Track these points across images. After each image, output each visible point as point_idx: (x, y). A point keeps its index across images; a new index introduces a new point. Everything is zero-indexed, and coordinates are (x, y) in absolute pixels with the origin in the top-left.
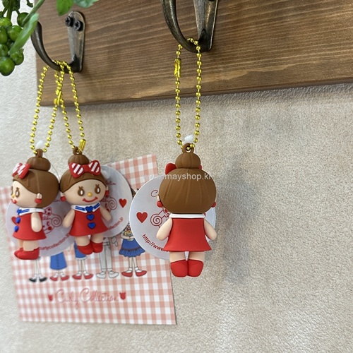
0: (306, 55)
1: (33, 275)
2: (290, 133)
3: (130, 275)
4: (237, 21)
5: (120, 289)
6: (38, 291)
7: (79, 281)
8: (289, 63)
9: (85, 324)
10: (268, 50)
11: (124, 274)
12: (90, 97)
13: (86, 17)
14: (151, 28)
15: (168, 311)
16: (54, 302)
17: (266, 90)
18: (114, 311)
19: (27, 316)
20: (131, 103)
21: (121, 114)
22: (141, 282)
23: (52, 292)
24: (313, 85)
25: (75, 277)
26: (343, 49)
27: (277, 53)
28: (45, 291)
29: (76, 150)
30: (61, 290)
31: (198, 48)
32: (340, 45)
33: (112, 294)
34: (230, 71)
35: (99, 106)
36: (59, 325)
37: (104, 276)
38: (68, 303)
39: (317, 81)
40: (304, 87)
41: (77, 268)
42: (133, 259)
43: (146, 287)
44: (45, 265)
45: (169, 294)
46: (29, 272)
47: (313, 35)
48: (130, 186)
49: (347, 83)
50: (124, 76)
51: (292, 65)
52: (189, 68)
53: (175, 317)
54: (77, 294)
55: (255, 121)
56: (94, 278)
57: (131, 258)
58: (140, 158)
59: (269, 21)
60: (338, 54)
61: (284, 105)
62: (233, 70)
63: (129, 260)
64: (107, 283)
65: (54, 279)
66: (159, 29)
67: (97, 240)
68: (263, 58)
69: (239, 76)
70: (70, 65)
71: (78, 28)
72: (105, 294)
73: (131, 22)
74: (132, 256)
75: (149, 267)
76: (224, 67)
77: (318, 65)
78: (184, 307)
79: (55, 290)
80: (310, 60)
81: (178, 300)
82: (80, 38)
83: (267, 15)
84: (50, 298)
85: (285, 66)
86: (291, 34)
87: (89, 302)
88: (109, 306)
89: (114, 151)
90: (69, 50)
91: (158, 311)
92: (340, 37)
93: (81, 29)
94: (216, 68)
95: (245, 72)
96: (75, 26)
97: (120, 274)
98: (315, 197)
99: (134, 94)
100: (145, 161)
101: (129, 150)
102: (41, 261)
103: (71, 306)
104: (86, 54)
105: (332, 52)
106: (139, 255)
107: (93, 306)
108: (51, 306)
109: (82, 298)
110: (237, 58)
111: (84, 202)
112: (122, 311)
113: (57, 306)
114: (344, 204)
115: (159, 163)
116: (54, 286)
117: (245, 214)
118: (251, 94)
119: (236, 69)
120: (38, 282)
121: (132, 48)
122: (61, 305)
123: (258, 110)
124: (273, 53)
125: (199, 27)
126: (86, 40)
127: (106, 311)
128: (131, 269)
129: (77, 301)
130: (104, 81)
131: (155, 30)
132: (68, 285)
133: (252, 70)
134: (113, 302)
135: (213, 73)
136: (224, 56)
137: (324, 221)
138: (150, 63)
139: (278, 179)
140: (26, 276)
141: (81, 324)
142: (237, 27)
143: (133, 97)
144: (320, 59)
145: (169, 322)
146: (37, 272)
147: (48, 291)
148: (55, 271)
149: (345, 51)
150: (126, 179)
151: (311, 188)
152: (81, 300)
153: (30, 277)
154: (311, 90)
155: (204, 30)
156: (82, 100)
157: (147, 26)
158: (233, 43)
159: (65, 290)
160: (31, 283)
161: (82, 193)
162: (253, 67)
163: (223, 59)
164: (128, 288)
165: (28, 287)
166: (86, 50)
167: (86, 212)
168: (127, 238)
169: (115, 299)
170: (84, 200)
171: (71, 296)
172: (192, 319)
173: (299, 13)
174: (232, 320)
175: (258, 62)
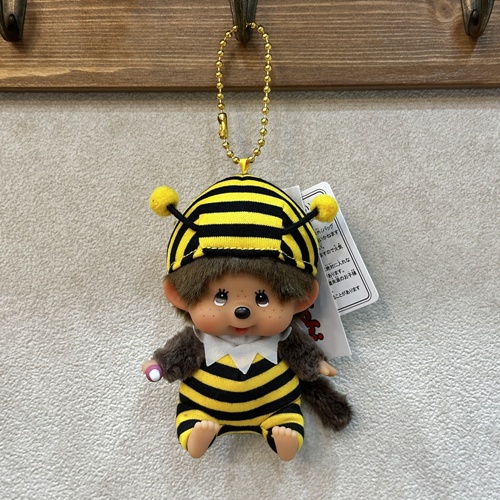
8: (120, 66)
85: (116, 69)
95: (67, 71)
119: (56, 66)
133: (75, 69)
135: (24, 66)
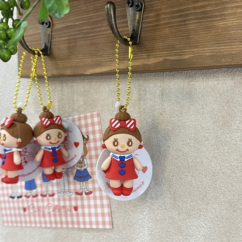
0: (201, 49)
1: (13, 194)
2: (191, 100)
3: (81, 194)
4: (156, 26)
5: (74, 204)
6: (16, 205)
7: (45, 198)
9: (49, 228)
10: (177, 45)
11: (77, 193)
12: (55, 72)
13: (53, 19)
14: (98, 27)
15: (107, 219)
16: (27, 212)
17: (175, 71)
18: (69, 219)
19: (8, 222)
20: (83, 77)
21: (76, 84)
22: (89, 199)
23: (25, 205)
24: (206, 69)
25: (42, 195)
26: (226, 46)
27: (183, 47)
28: (21, 205)
29: (45, 108)
30: (32, 204)
31: (130, 43)
32: (224, 43)
33: (68, 207)
34: (151, 58)
35: (61, 79)
36: (31, 229)
37: (62, 195)
38: (37, 213)
39: (209, 67)
40: (200, 70)
41: (44, 189)
42: (83, 184)
43: (92, 202)
44: (21, 187)
45: (108, 207)
46: (10, 192)
47: (207, 36)
48: (82, 133)
49: (229, 68)
50: (78, 59)
51: (193, 55)
52: (123, 55)
53: (112, 223)
54: (43, 207)
55: (167, 91)
56: (56, 196)
57: (81, 183)
58: (89, 114)
59: (177, 26)
60: (223, 49)
61: (186, 81)
62: (153, 57)
63: (80, 184)
64: (64, 200)
65: (28, 197)
66: (103, 29)
67: (59, 170)
68: (173, 50)
69: (157, 61)
70: (41, 51)
71: (47, 26)
72: (63, 207)
73: (84, 23)
74: (83, 181)
75: (94, 189)
76: (147, 55)
77: (209, 56)
78: (118, 216)
79: (28, 204)
80: (204, 53)
81: (114, 212)
82: (48, 33)
83: (176, 22)
84: (25, 210)
86: (191, 35)
87: (52, 213)
88: (66, 215)
89: (71, 109)
90: (40, 40)
91: (100, 219)
92: (224, 38)
93: (49, 27)
94: (141, 56)
96: (45, 25)
97: (74, 194)
98: (207, 143)
99: (86, 71)
100: (92, 117)
101: (81, 109)
102: (19, 184)
103: (39, 216)
104: (52, 43)
105: (219, 48)
106: (88, 180)
107: (55, 216)
108: (25, 216)
109: (47, 210)
110: (156, 49)
111: (50, 144)
112: (75, 219)
113: (29, 215)
114: (226, 148)
115: (102, 118)
116: (27, 202)
117: (160, 153)
118: (165, 73)
120: (16, 199)
121: (84, 40)
122: (32, 215)
123: (169, 84)
124: (180, 47)
125: (130, 28)
126: (53, 34)
127: (64, 219)
128: (81, 190)
129: (43, 212)
130: (65, 62)
131: (100, 29)
132: (38, 201)
134: (69, 213)
136: (147, 48)
137: (213, 159)
138: (97, 51)
139: (183, 130)
140: (8, 194)
141: (46, 227)
142: (156, 29)
143: (85, 73)
144: (211, 52)
145: (108, 227)
146: (15, 192)
147: (23, 205)
148: (28, 191)
149: (227, 47)
150: (79, 128)
151: (205, 137)
152: (46, 211)
153: (10, 195)
154: (204, 72)
155: (134, 30)
156: (50, 75)
157: (95, 26)
158: (153, 40)
159: (35, 204)
160: (11, 199)
161: (49, 138)
162: (166, 56)
163: (146, 50)
164: (79, 203)
165: (9, 202)
166: (52, 40)
167: (51, 151)
168: (80, 169)
169: (70, 211)
170: (50, 143)
171: (39, 208)
172: (123, 224)
173: (197, 21)
174: (151, 225)
175: (170, 53)
